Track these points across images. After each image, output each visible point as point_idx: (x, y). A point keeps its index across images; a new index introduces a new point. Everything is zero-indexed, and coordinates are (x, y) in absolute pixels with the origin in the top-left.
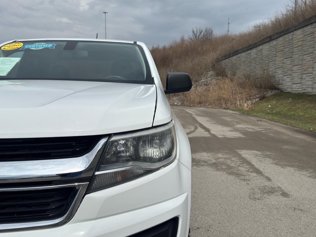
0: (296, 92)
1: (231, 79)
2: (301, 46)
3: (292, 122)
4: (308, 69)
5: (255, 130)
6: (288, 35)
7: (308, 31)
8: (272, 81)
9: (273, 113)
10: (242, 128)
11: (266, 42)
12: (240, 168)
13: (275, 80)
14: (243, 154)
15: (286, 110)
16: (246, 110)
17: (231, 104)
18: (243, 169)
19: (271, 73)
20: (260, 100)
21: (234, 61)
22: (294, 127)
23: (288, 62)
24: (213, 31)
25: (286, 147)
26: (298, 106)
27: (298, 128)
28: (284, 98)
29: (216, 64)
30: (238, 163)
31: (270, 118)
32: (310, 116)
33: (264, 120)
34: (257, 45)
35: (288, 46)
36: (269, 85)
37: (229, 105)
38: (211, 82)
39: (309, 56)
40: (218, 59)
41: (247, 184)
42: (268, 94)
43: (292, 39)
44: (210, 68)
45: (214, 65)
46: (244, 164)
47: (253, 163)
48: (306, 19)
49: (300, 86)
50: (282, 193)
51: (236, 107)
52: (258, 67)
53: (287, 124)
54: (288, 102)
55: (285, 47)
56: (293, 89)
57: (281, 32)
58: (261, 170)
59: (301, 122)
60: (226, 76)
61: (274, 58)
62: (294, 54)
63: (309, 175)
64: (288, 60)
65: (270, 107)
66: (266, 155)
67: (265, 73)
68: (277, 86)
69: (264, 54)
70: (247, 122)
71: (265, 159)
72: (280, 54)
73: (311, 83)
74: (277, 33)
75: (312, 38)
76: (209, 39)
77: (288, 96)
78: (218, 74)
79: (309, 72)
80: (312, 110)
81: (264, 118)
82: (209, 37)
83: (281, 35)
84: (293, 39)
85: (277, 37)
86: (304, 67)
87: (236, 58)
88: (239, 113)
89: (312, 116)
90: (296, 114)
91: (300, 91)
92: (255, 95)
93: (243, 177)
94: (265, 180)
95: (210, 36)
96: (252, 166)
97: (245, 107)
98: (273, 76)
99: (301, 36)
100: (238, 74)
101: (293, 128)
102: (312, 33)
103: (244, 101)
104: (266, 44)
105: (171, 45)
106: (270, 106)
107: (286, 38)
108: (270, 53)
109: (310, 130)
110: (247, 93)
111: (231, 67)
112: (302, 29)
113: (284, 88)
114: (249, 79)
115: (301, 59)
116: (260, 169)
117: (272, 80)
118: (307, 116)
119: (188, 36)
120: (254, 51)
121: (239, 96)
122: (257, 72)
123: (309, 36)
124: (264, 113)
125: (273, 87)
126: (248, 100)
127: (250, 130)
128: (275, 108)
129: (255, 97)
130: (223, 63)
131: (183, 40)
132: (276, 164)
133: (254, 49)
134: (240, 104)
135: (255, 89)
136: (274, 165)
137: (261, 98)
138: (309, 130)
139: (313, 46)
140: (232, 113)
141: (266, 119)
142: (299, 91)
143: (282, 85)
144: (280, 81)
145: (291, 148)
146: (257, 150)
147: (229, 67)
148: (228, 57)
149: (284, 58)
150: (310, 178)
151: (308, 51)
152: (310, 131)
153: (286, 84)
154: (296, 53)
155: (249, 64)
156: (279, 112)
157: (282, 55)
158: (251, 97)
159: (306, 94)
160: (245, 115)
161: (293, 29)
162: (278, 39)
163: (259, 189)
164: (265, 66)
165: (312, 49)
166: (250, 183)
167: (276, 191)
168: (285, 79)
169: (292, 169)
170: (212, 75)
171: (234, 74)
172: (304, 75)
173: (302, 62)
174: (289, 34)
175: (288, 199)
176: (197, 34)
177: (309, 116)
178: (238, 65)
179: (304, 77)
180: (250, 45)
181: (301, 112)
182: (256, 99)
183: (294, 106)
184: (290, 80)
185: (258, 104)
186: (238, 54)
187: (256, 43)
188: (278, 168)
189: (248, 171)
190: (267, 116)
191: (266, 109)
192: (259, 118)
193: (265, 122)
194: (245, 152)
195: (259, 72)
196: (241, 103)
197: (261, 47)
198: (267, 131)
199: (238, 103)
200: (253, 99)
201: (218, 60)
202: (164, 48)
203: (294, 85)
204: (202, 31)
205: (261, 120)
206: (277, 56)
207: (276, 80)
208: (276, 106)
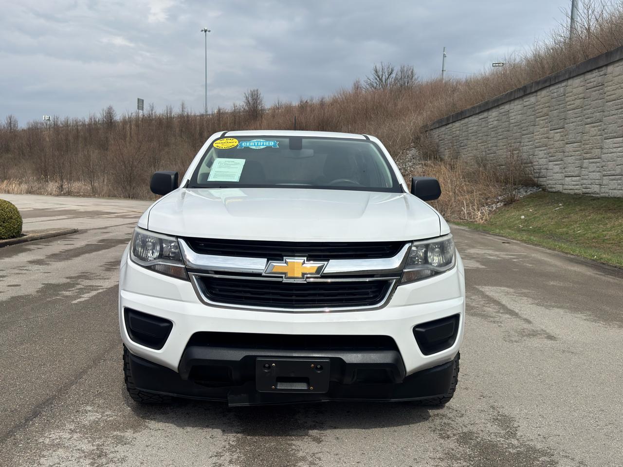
0: (571, 191)
1: (450, 164)
2: (581, 108)
3: (562, 245)
4: (593, 151)
5: (500, 257)
6: (557, 86)
7: (592, 80)
8: (528, 171)
9: (528, 231)
10: (478, 254)
11: (516, 97)
12: (485, 308)
13: (532, 168)
14: (488, 291)
15: (552, 225)
16: (480, 224)
17: (453, 213)
18: (490, 309)
19: (525, 156)
20: (505, 205)
21: (456, 131)
22: (567, 253)
23: (558, 137)
24: (415, 71)
25: (552, 283)
26: (574, 217)
27: (573, 255)
28: (548, 203)
29: (422, 135)
30: (482, 303)
31: (524, 238)
32: (595, 235)
33: (514, 241)
34: (500, 103)
35: (556, 107)
36: (521, 178)
37: (449, 215)
38: (412, 169)
39: (594, 127)
40: (425, 126)
41: (499, 326)
42: (519, 194)
43: (565, 95)
44: (411, 143)
45: (418, 138)
46: (491, 304)
47: (504, 303)
48: (589, 58)
49: (579, 181)
50: (548, 336)
51: (460, 219)
52: (502, 144)
53: (554, 249)
54: (556, 210)
55: (552, 108)
56: (566, 187)
57: (545, 81)
58: (517, 311)
59: (578, 245)
60: (442, 160)
61: (531, 128)
62: (567, 121)
63: (585, 318)
64: (557, 133)
65: (523, 219)
66: (522, 293)
67: (515, 156)
68: (536, 179)
69: (513, 121)
70: (485, 245)
71: (520, 298)
72: (543, 120)
73: (597, 175)
74: (538, 83)
75: (601, 94)
76: (407, 86)
77: (556, 198)
78: (426, 156)
79: (594, 155)
80: (599, 225)
81: (513, 239)
82: (408, 83)
83: (543, 86)
84: (567, 95)
85: (536, 89)
86: (586, 146)
87: (460, 127)
88: (469, 228)
89: (598, 236)
90: (571, 232)
91: (579, 189)
92: (496, 197)
93: (492, 319)
94: (524, 322)
95: (410, 81)
96: (503, 307)
97: (477, 217)
98: (528, 161)
99: (581, 89)
100: (463, 156)
101: (565, 255)
102: (600, 84)
103: (475, 208)
104: (517, 102)
105: (335, 96)
106: (523, 217)
107: (552, 91)
108: (524, 118)
109: (592, 258)
110: (480, 193)
111: (451, 143)
112: (582, 76)
113: (550, 184)
114: (485, 166)
115: (581, 131)
116: (514, 310)
117: (527, 169)
118: (590, 236)
119: (366, 79)
120: (494, 113)
121: (467, 197)
122: (500, 152)
123: (596, 91)
124: (512, 230)
125: (529, 183)
126: (484, 206)
127: (492, 258)
128: (533, 219)
129: (495, 200)
130: (435, 134)
131: (357, 87)
132: (537, 304)
133: (494, 110)
134: (468, 212)
135: (496, 184)
136: (534, 306)
137: (507, 202)
138: (590, 259)
139: (601, 108)
140: (456, 229)
141: (517, 240)
142: (576, 189)
143: (545, 179)
144: (542, 170)
145: (562, 284)
146: (508, 287)
147: (447, 142)
148: (444, 124)
149: (549, 128)
150: (586, 321)
151: (593, 117)
152: (594, 260)
153: (552, 176)
154: (571, 119)
155: (485, 138)
156: (540, 227)
157: (546, 123)
158: (488, 201)
159: (589, 195)
160: (480, 233)
161: (567, 77)
162: (539, 93)
163: (516, 331)
164: (515, 143)
165: (600, 113)
166: (502, 325)
167: (539, 334)
168: (550, 167)
169: (561, 311)
170: (414, 157)
171: (456, 156)
172: (585, 161)
173: (582, 137)
174: (559, 85)
175: (555, 342)
176: (382, 75)
177: (592, 236)
178: (463, 138)
179: (584, 165)
180: (487, 103)
181: (579, 229)
182: (499, 204)
183: (568, 218)
184: (561, 169)
185: (502, 213)
186: (464, 118)
187: (497, 100)
188: (541, 310)
189: (499, 312)
190: (518, 235)
191: (517, 222)
192: (506, 239)
193: (516, 244)
194: (489, 288)
195: (502, 154)
196: (470, 210)
197: (507, 107)
198: (521, 259)
199: (465, 211)
200: (493, 204)
201: (426, 129)
202: (322, 104)
203: (567, 179)
204: (392, 70)
205: (510, 242)
206: (537, 124)
207: (534, 169)
208: (535, 218)
